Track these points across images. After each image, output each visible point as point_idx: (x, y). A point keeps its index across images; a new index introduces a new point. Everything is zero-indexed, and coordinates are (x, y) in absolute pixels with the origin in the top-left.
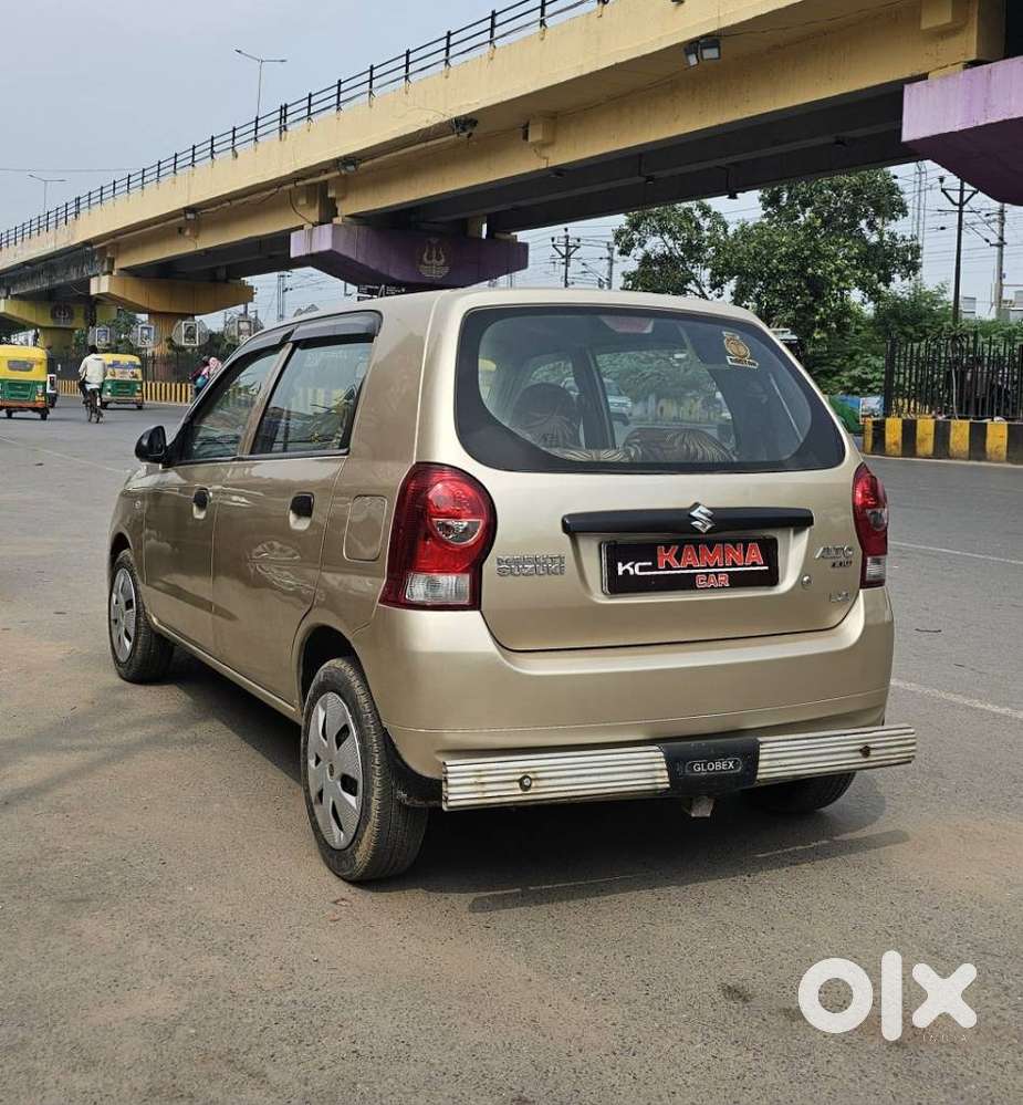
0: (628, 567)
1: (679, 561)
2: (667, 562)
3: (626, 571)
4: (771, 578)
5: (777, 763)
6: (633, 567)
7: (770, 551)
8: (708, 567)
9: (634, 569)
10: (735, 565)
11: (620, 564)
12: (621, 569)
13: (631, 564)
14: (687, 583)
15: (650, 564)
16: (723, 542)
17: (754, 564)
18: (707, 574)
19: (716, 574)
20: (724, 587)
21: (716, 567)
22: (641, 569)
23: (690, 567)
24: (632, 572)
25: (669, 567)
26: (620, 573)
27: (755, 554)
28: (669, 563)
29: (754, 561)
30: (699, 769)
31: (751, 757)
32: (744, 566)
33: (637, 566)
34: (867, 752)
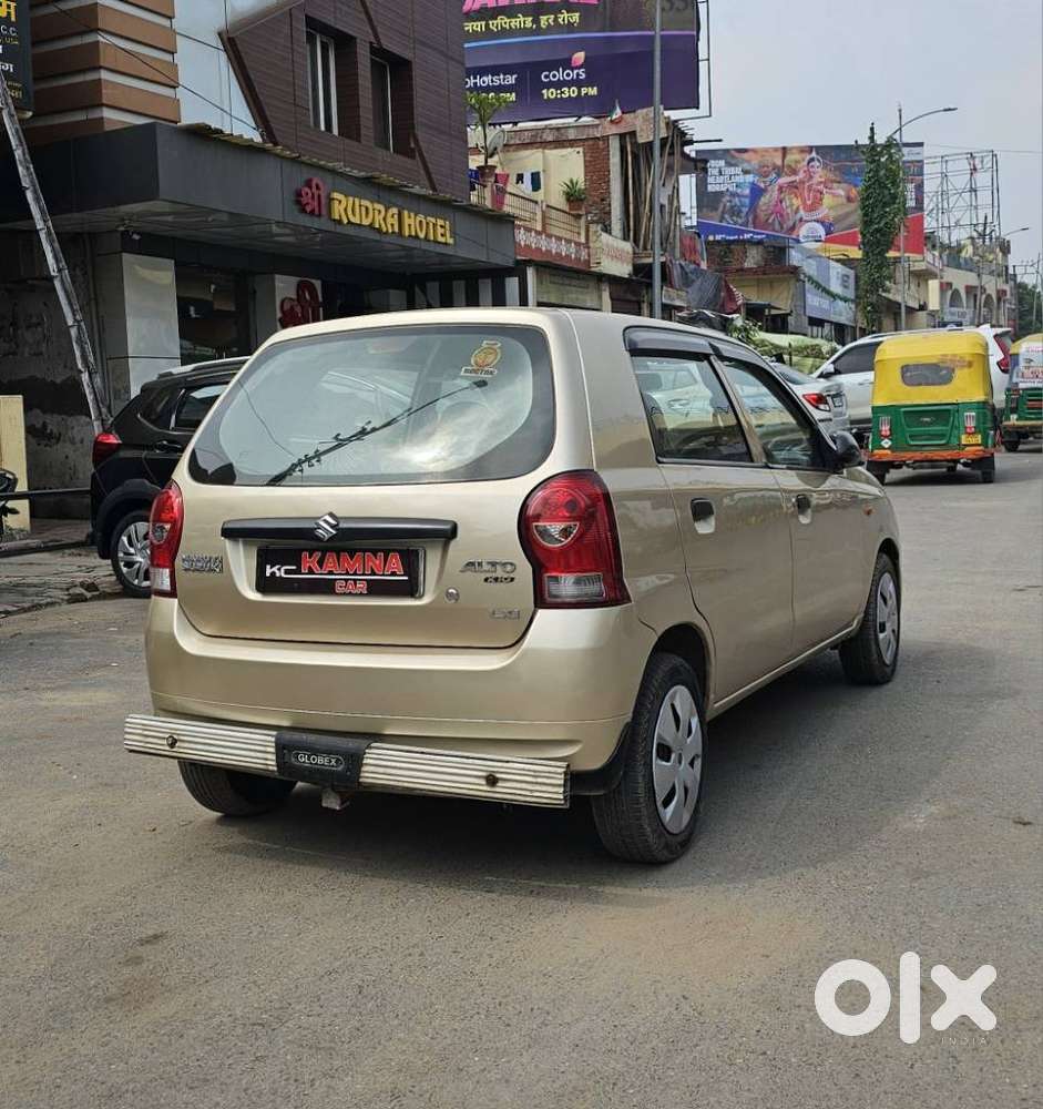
0: (275, 569)
1: (321, 567)
2: (310, 567)
3: (273, 574)
4: (411, 588)
5: (381, 770)
6: (279, 569)
7: (411, 562)
8: (347, 574)
9: (280, 571)
10: (374, 574)
11: (268, 567)
12: (269, 571)
13: (277, 567)
14: (326, 588)
15: (294, 567)
16: (365, 551)
17: (393, 574)
18: (346, 580)
19: (355, 580)
20: (361, 594)
21: (355, 574)
22: (287, 572)
23: (331, 573)
24: (278, 575)
25: (311, 572)
26: (268, 575)
27: (395, 563)
28: (311, 569)
29: (394, 571)
30: (303, 759)
31: (355, 760)
32: (383, 575)
33: (282, 570)
34: (492, 780)
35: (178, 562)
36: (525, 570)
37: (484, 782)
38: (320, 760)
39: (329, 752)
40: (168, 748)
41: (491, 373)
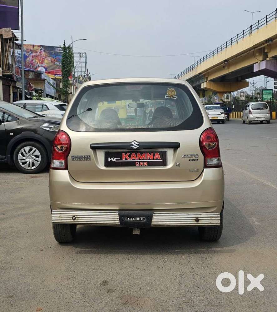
0: (112, 159)
1: (130, 158)
2: (125, 158)
3: (111, 160)
4: (164, 163)
5: (160, 220)
6: (113, 159)
7: (164, 156)
8: (140, 160)
9: (114, 160)
10: (150, 159)
11: (109, 158)
12: (109, 160)
13: (113, 158)
14: (133, 164)
15: (120, 158)
16: (146, 152)
17: (157, 159)
18: (140, 162)
19: (143, 162)
20: (145, 166)
21: (143, 160)
22: (116, 160)
23: (133, 159)
24: (113, 161)
25: (126, 159)
26: (109, 161)
27: (158, 156)
28: (126, 158)
29: (157, 158)
30: (130, 219)
31: (150, 218)
32: (153, 160)
33: (115, 159)
34: (197, 220)
35: (69, 158)
36: (201, 156)
37: (195, 221)
38: (137, 219)
39: (140, 216)
40: (72, 220)
41: (176, 97)
